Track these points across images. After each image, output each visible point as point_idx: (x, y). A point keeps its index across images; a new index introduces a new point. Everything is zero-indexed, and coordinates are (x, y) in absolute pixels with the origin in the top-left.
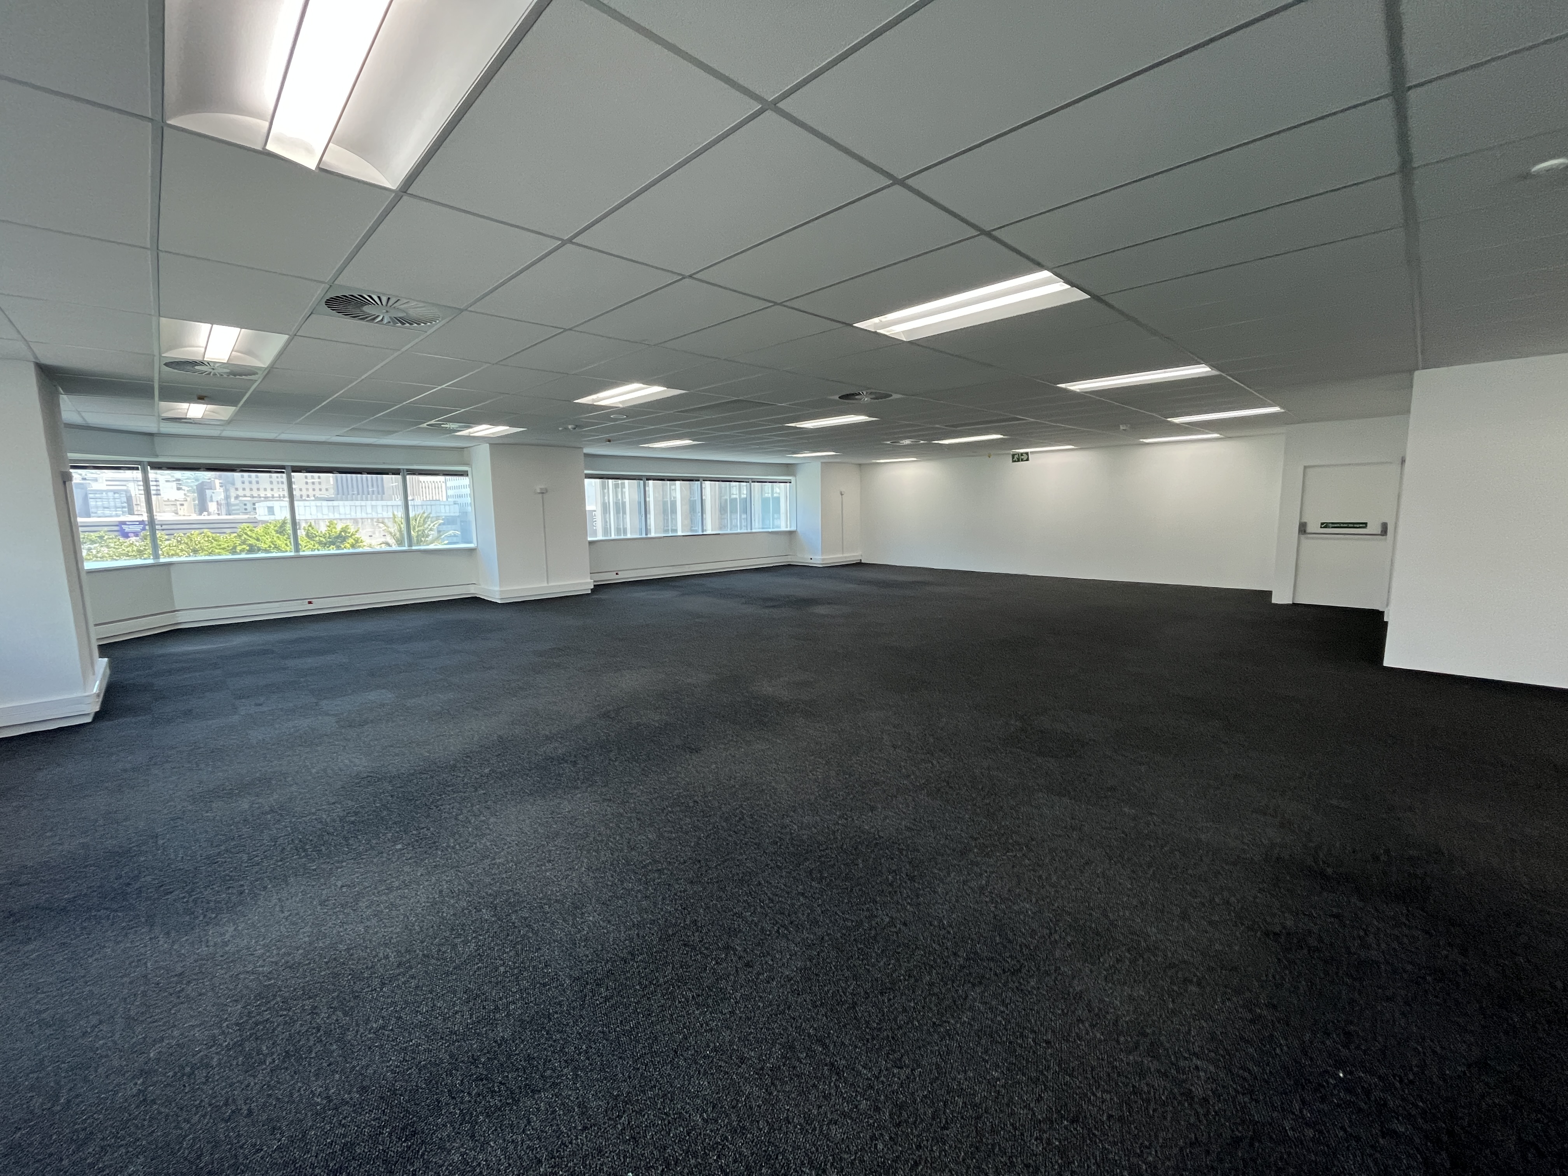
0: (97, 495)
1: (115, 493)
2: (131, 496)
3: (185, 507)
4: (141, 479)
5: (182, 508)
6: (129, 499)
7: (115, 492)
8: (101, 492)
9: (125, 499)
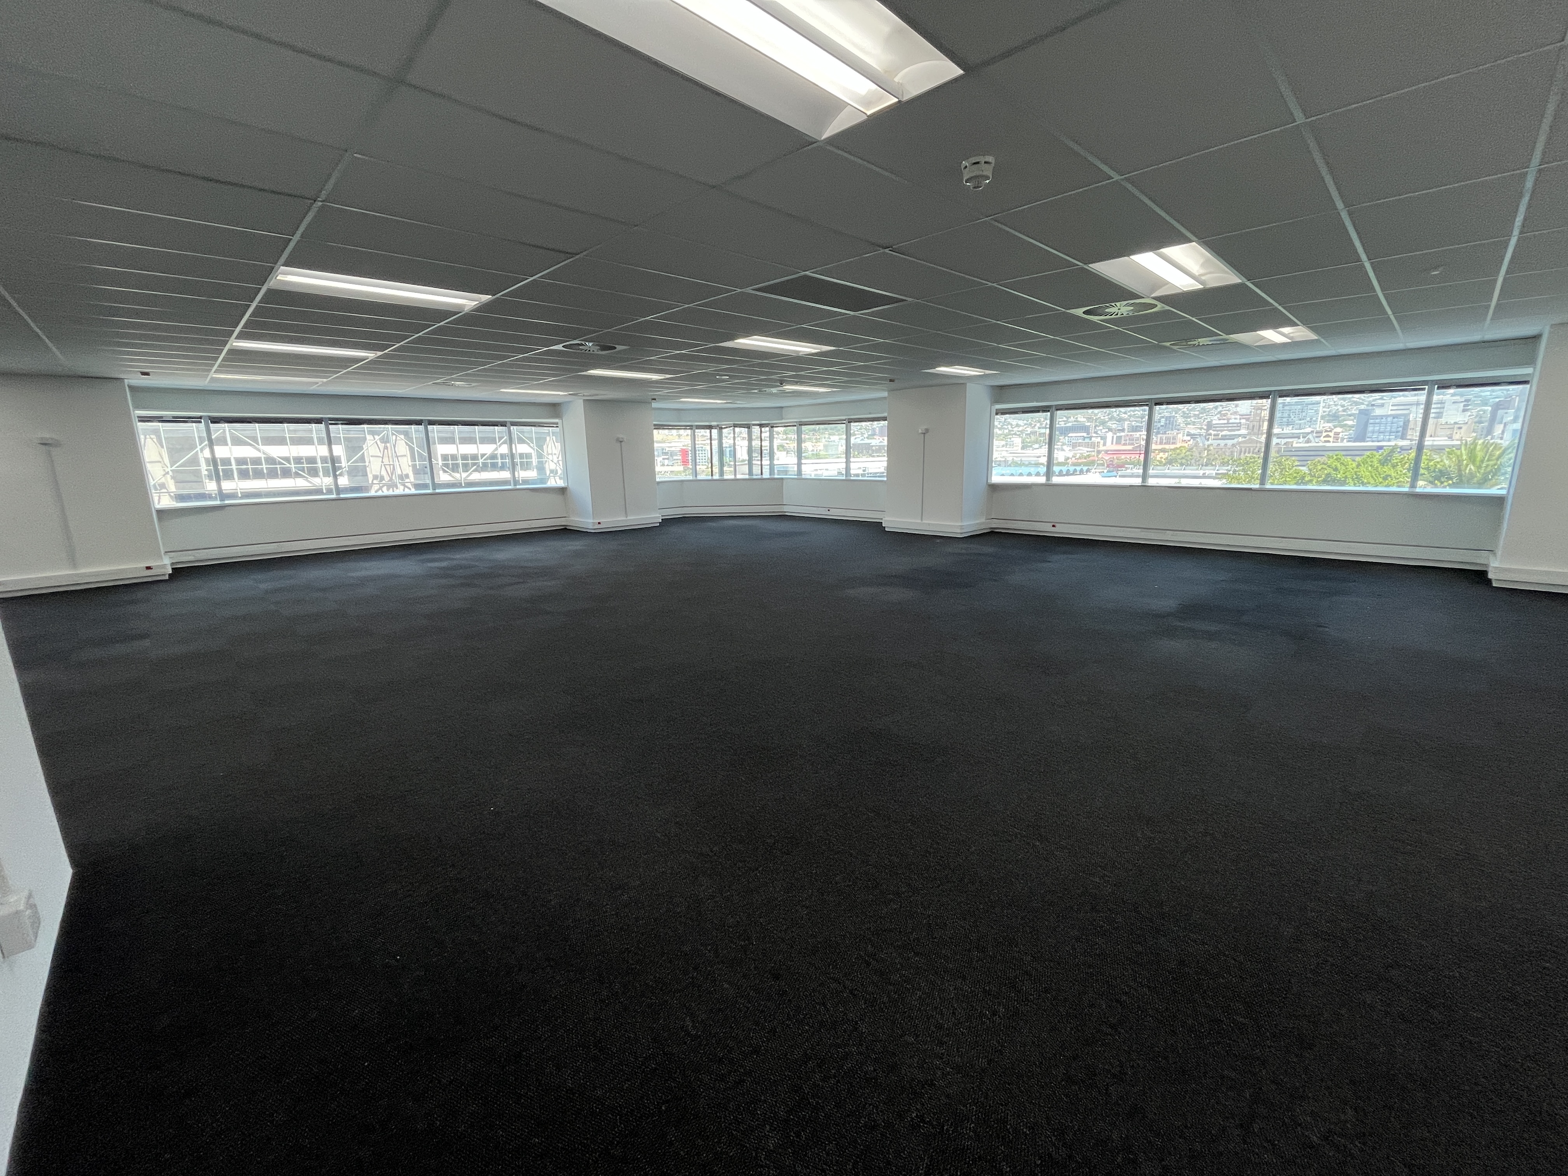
0: (1377, 421)
1: (1394, 418)
2: (1409, 421)
3: (1462, 430)
4: (1424, 402)
5: (1459, 431)
6: (1406, 423)
7: (1394, 416)
8: (1382, 417)
9: (1401, 424)
